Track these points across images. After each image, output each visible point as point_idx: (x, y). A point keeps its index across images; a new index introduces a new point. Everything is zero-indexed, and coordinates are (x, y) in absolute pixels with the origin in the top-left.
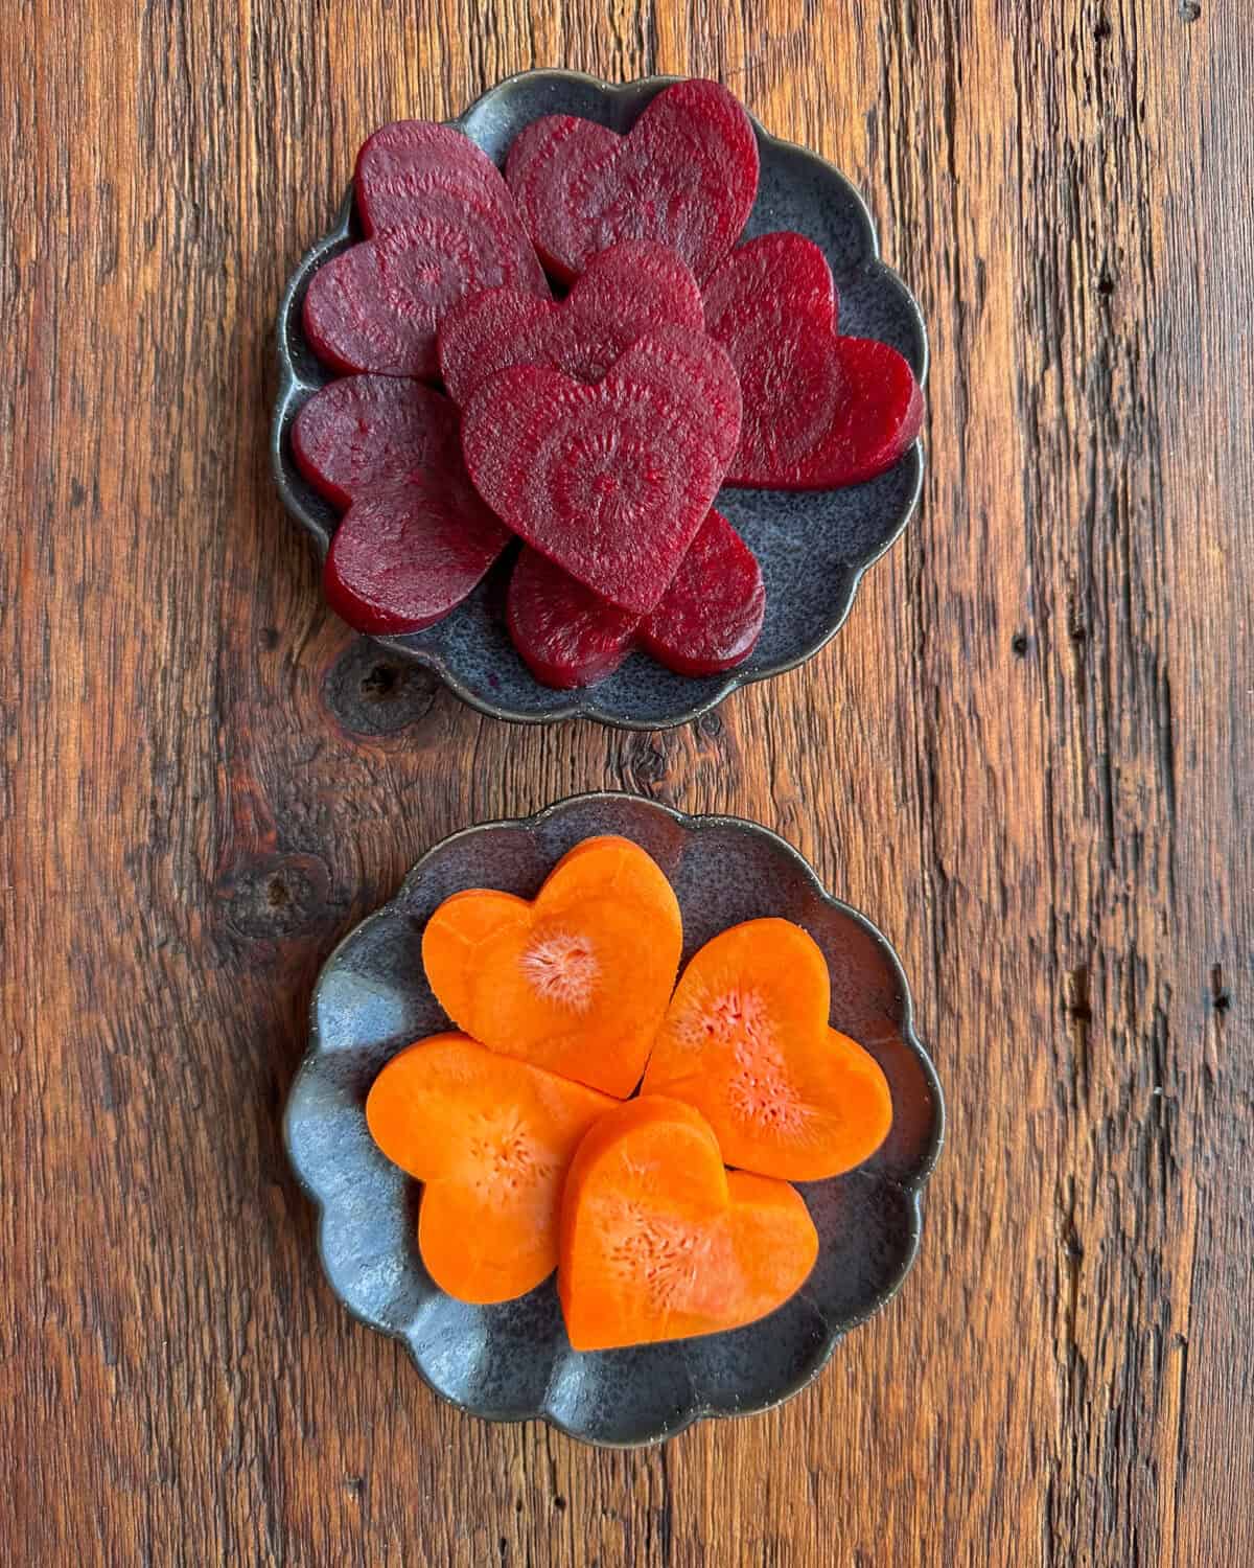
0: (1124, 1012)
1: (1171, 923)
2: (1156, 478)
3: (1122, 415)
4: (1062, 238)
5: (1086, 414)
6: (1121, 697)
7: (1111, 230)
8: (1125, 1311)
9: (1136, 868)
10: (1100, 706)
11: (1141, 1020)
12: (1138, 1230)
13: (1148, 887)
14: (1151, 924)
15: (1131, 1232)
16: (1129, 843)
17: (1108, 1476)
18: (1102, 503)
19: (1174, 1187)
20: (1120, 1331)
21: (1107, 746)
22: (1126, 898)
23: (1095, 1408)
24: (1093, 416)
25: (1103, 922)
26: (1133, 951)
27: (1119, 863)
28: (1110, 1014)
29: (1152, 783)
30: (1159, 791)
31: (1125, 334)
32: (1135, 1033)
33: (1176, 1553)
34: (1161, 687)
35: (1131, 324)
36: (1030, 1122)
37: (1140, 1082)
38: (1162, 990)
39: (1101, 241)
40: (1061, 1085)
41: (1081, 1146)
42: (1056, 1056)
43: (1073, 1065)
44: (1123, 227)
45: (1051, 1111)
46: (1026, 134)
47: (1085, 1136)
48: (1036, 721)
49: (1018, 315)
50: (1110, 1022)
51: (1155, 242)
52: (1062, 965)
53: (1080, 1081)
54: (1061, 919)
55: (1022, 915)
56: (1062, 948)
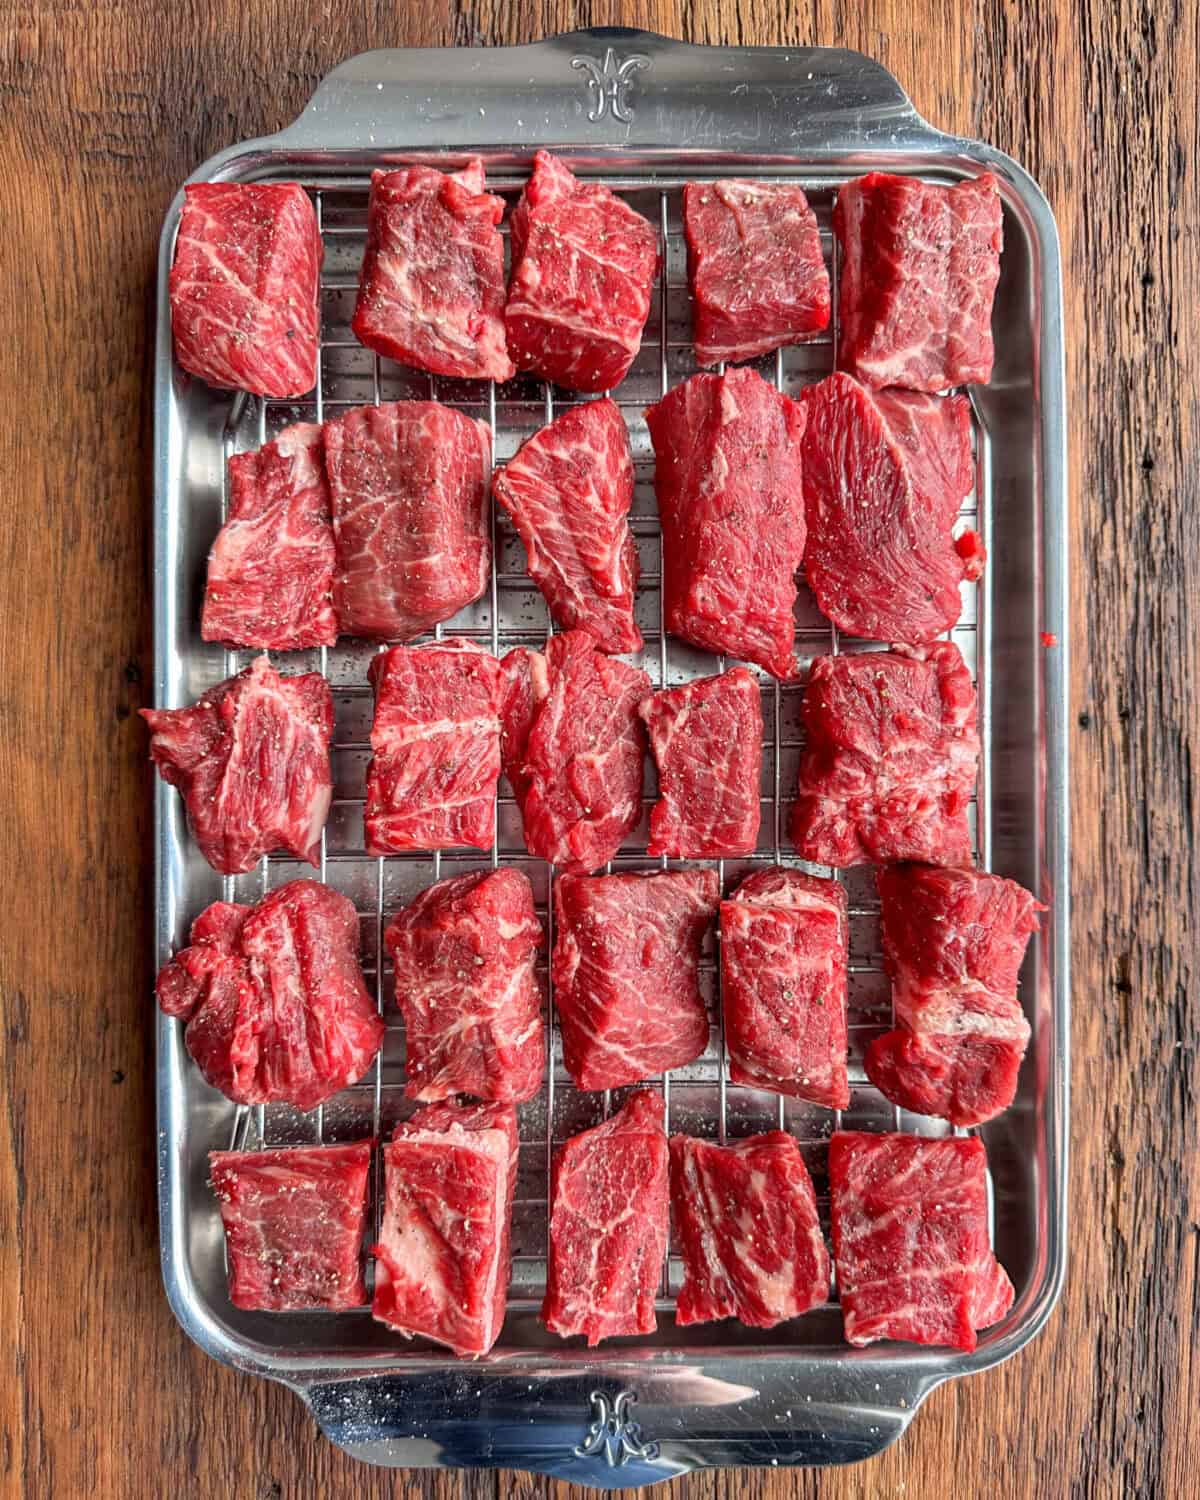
0: (1154, 988)
1: (1188, 923)
2: (1182, 603)
3: (1157, 557)
4: (1117, 429)
5: (1132, 556)
6: (1155, 760)
7: (1152, 423)
8: (1155, 1205)
9: (1164, 882)
10: (1140, 766)
11: (1167, 992)
12: (1164, 1145)
13: (1172, 896)
14: (1174, 923)
15: (1159, 1147)
16: (1160, 864)
17: (1142, 1328)
18: (1143, 620)
19: (1190, 1114)
20: (1151, 1220)
21: (1145, 795)
22: (1157, 904)
23: (1133, 1276)
24: (1137, 558)
25: (1141, 922)
26: (1162, 943)
27: (1152, 878)
28: (1145, 988)
29: (1176, 822)
30: (1181, 828)
31: (1161, 498)
32: (1163, 1002)
33: (1191, 1385)
34: (1183, 751)
35: (1165, 492)
36: (1087, 1065)
37: (1166, 1037)
38: (1183, 971)
39: (1144, 432)
40: (1109, 1039)
41: (1124, 1083)
42: (1106, 1018)
43: (1118, 1024)
44: (1160, 422)
45: (1102, 1058)
46: (1092, 353)
47: (1126, 1075)
48: (1095, 775)
49: (1085, 484)
50: (1145, 994)
51: (1183, 433)
52: (1111, 952)
53: (1123, 1036)
54: (1111, 919)
55: (1084, 917)
56: (1111, 940)
